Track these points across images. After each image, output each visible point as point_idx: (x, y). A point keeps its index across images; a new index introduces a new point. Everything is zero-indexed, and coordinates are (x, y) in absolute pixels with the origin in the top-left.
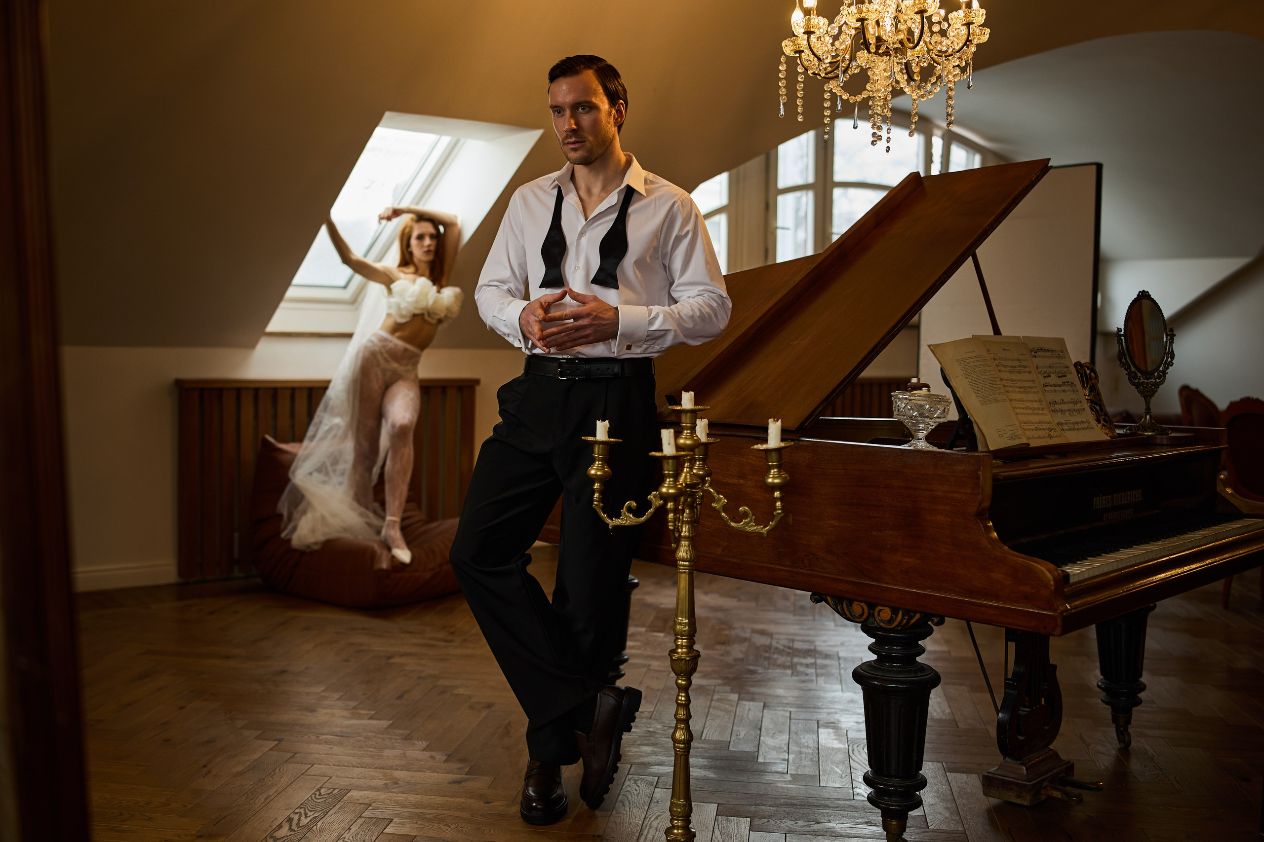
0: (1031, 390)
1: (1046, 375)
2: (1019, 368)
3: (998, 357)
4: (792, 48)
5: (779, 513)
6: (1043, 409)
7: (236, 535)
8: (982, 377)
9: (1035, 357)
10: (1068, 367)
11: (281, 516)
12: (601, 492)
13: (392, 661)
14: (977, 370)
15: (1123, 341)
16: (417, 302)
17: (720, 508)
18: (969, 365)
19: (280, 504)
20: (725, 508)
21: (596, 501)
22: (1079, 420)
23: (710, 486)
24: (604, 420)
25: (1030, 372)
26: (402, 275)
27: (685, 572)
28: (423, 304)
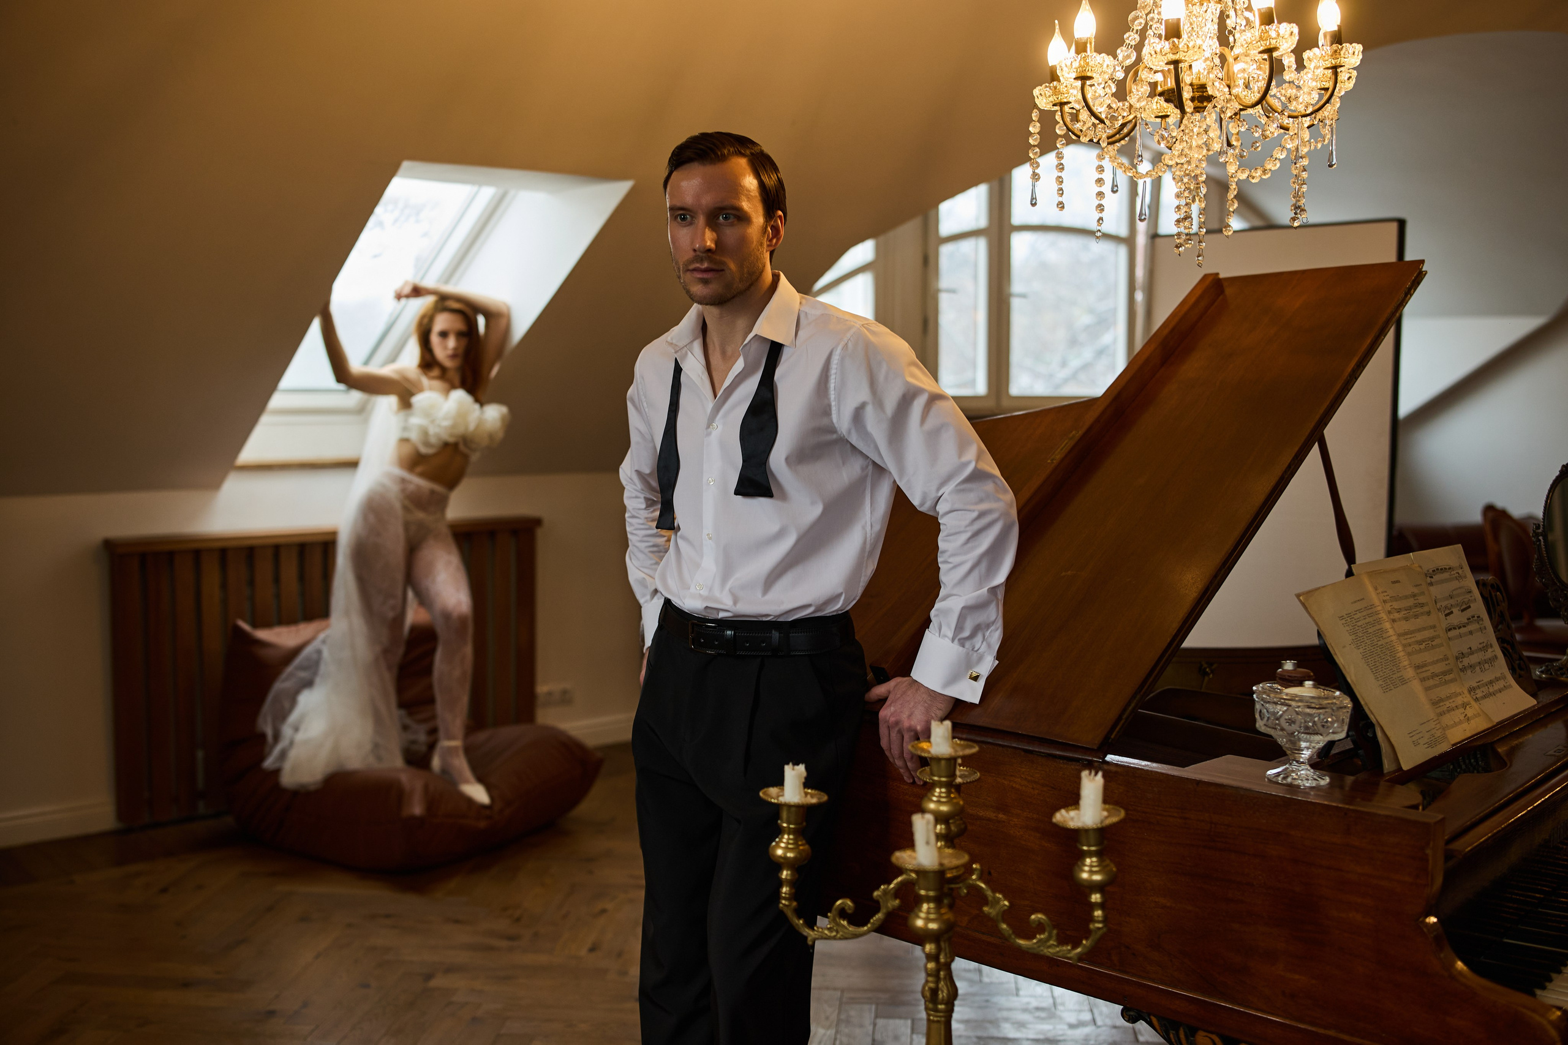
0: (1434, 643)
1: (1447, 612)
2: (1415, 610)
3: (1388, 598)
4: (1051, 99)
5: (1099, 929)
6: (1450, 671)
7: (200, 754)
8: (1380, 643)
9: (1431, 584)
10: (1470, 592)
11: (263, 736)
12: (792, 883)
13: (433, 983)
14: (1370, 630)
15: (1542, 543)
16: (454, 426)
17: (997, 914)
18: (1359, 624)
19: (260, 721)
20: (1006, 915)
21: (785, 899)
22: (1492, 677)
23: (980, 878)
24: (796, 763)
25: (1429, 613)
26: (425, 381)
27: (938, 1022)
28: (461, 430)
